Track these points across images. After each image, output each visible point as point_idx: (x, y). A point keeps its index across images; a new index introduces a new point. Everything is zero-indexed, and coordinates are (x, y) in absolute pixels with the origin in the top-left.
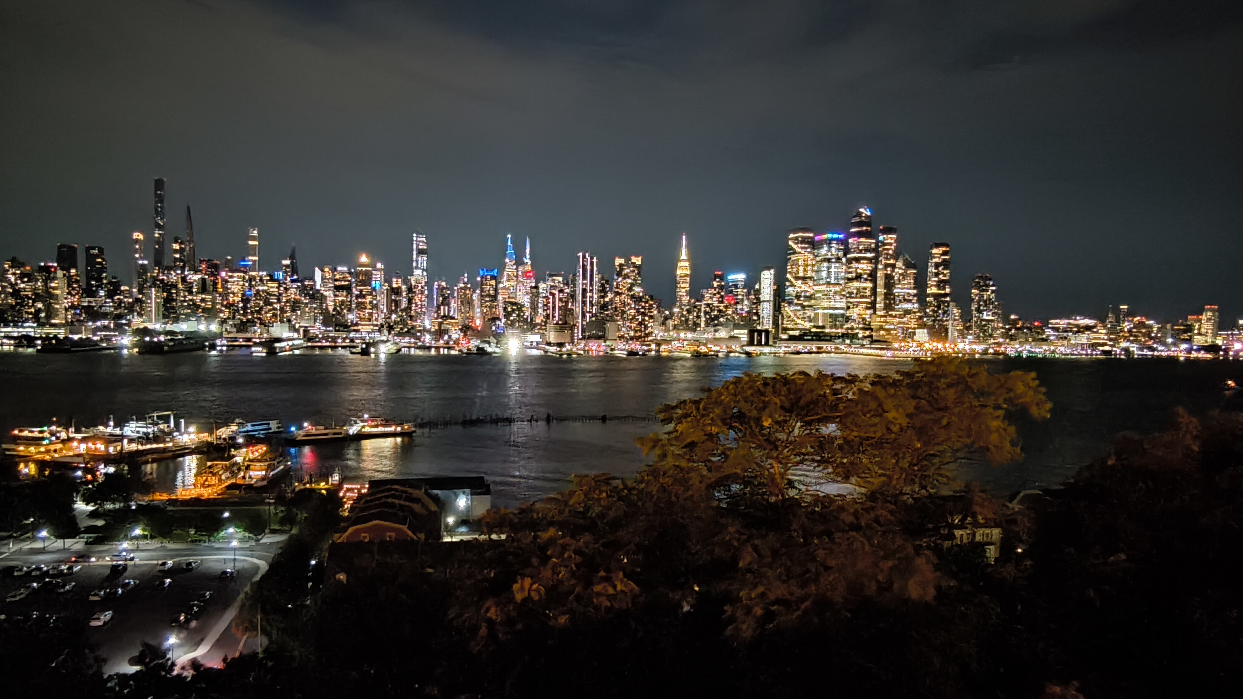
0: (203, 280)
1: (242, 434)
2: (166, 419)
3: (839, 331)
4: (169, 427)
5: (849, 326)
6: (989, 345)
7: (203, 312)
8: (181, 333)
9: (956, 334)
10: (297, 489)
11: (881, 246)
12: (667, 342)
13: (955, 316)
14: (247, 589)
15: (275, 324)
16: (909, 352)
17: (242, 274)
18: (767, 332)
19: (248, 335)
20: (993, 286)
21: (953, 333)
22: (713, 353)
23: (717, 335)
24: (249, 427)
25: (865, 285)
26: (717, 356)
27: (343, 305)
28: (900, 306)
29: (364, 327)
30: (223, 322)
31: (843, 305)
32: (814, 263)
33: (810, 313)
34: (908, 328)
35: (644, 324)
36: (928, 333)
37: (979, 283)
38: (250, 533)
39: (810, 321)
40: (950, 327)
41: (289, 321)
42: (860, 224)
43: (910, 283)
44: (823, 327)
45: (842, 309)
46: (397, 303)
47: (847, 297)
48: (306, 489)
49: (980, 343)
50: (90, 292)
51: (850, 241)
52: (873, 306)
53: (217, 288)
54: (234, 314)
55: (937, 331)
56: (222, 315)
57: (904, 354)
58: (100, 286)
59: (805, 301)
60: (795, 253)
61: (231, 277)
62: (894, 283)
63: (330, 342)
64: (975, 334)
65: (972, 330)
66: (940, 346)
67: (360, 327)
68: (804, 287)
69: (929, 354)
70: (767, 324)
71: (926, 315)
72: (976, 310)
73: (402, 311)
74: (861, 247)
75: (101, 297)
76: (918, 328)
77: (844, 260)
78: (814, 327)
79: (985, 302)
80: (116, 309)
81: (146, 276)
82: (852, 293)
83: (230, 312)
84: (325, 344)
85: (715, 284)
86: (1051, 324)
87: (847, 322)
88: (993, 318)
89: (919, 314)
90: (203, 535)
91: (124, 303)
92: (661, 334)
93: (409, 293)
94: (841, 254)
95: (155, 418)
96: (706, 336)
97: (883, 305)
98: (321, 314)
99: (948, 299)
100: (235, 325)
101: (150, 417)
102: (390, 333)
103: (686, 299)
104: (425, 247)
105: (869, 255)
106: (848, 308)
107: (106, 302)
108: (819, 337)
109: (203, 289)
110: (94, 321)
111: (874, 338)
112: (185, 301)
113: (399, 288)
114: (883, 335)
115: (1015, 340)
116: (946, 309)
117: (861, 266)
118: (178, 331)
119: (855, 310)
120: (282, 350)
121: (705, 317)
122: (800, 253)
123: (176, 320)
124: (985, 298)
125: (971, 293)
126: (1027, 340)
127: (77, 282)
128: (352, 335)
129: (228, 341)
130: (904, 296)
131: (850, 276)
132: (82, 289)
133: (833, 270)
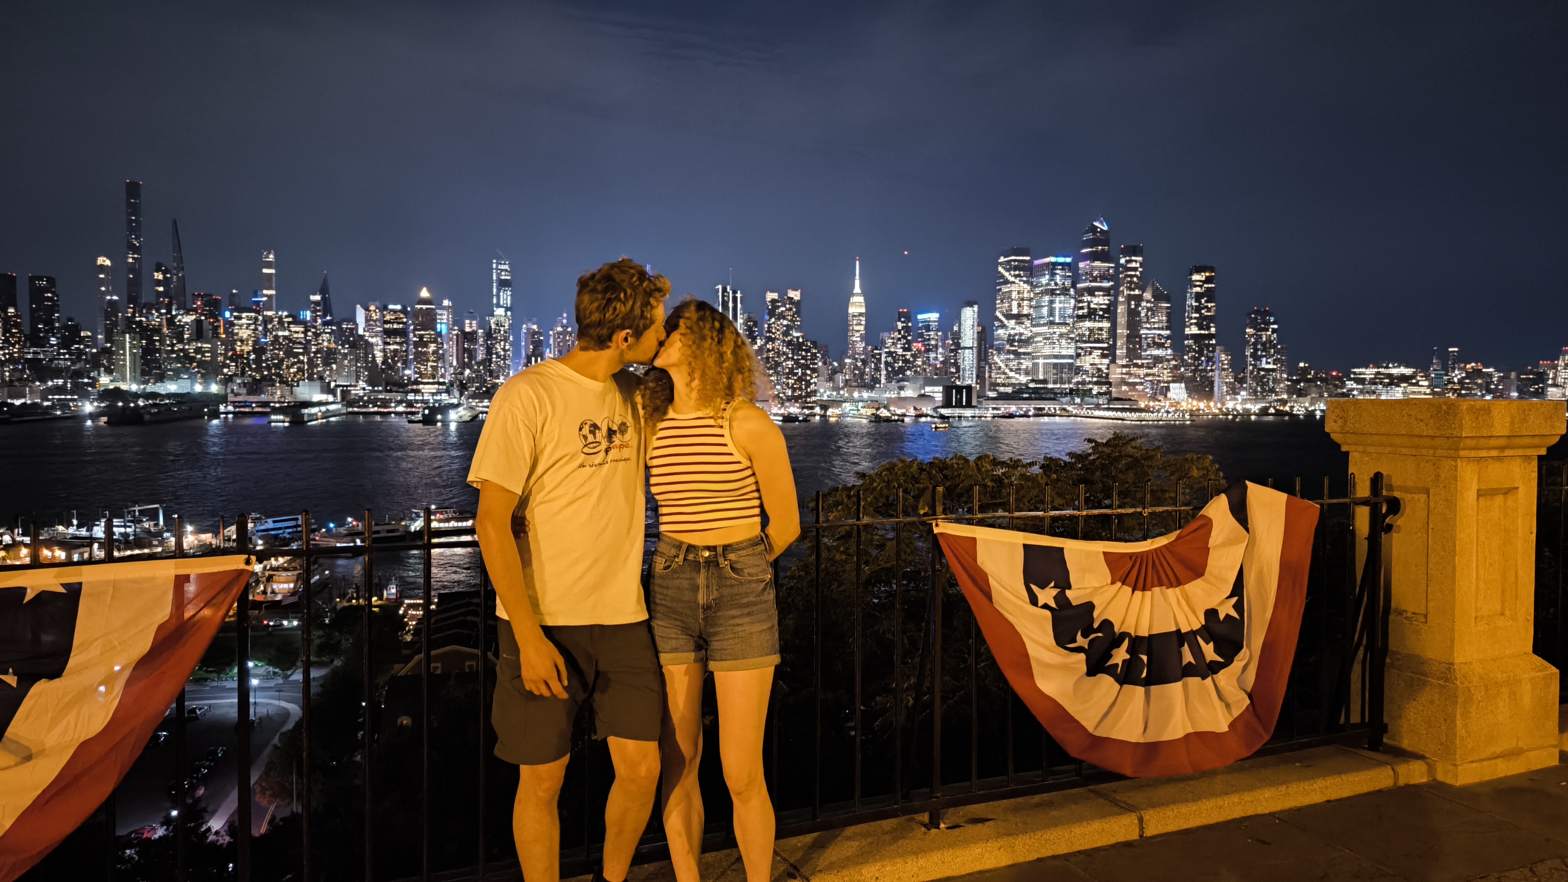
0: (198, 322)
1: (260, 534)
2: (153, 516)
3: (1066, 386)
4: (157, 525)
5: (1080, 379)
6: (1270, 402)
7: (198, 367)
8: (169, 396)
9: (1225, 389)
10: (339, 607)
11: (1122, 273)
12: (837, 403)
13: (1223, 364)
14: (276, 741)
15: (301, 383)
16: (1160, 414)
17: (253, 314)
18: (969, 388)
19: (263, 397)
20: (1273, 323)
21: (1220, 387)
22: (896, 418)
23: (903, 394)
24: (270, 524)
25: (1100, 325)
26: (903, 421)
27: (395, 356)
28: (1148, 353)
29: (427, 386)
30: (228, 380)
31: (1071, 352)
32: (1032, 295)
33: (1026, 364)
34: (1159, 381)
35: (806, 381)
36: (1187, 388)
37: (1256, 319)
38: (275, 666)
39: (1027, 373)
40: (1217, 380)
41: (321, 378)
42: (1092, 243)
43: (1160, 322)
44: (1045, 381)
45: (1071, 357)
46: (472, 354)
47: (1077, 341)
48: (352, 606)
49: (1256, 400)
50: (36, 339)
51: (1081, 265)
52: (1110, 353)
53: (219, 333)
54: (243, 369)
55: (1199, 386)
56: (225, 370)
57: (1153, 416)
58: (51, 331)
59: (1020, 347)
60: (1007, 282)
61: (239, 318)
62: (1140, 320)
63: (379, 407)
64: (1251, 388)
65: (1246, 383)
66: (1202, 405)
67: (421, 386)
68: (1019, 329)
69: (1187, 417)
70: (970, 380)
71: (1184, 363)
72: (1251, 356)
73: (479, 364)
74: (1095, 273)
75: (53, 345)
76: (1173, 381)
77: (1072, 292)
78: (1033, 381)
79: (1264, 344)
80: (74, 363)
81: (117, 316)
82: (1084, 335)
83: (236, 366)
84: (372, 410)
85: (900, 325)
86: (1355, 373)
87: (1077, 374)
88: (1275, 367)
89: (1174, 363)
90: (211, 672)
91: (86, 354)
92: (828, 393)
93: (487, 340)
94: (1068, 283)
95: (137, 513)
96: (887, 395)
97: (1125, 351)
98: (366, 369)
99: (1214, 342)
100: (245, 385)
101: (129, 513)
102: (461, 395)
103: (860, 346)
104: (508, 278)
105: (1106, 284)
106: (1078, 355)
107: (59, 354)
108: (1039, 394)
109: (199, 332)
110: (43, 381)
111: (1114, 395)
112: (172, 351)
113: (474, 333)
114: (1125, 391)
115: (1306, 396)
116: (1211, 355)
117: (1095, 300)
118: (163, 392)
119: (1087, 358)
120: (313, 417)
121: (887, 369)
122: (1014, 283)
123: (161, 378)
124: (1264, 339)
125: (1245, 333)
126: (1321, 396)
127: (16, 325)
128: (411, 397)
129: (235, 407)
130: (1153, 338)
131: (1080, 312)
132: (25, 336)
133: (1057, 305)
